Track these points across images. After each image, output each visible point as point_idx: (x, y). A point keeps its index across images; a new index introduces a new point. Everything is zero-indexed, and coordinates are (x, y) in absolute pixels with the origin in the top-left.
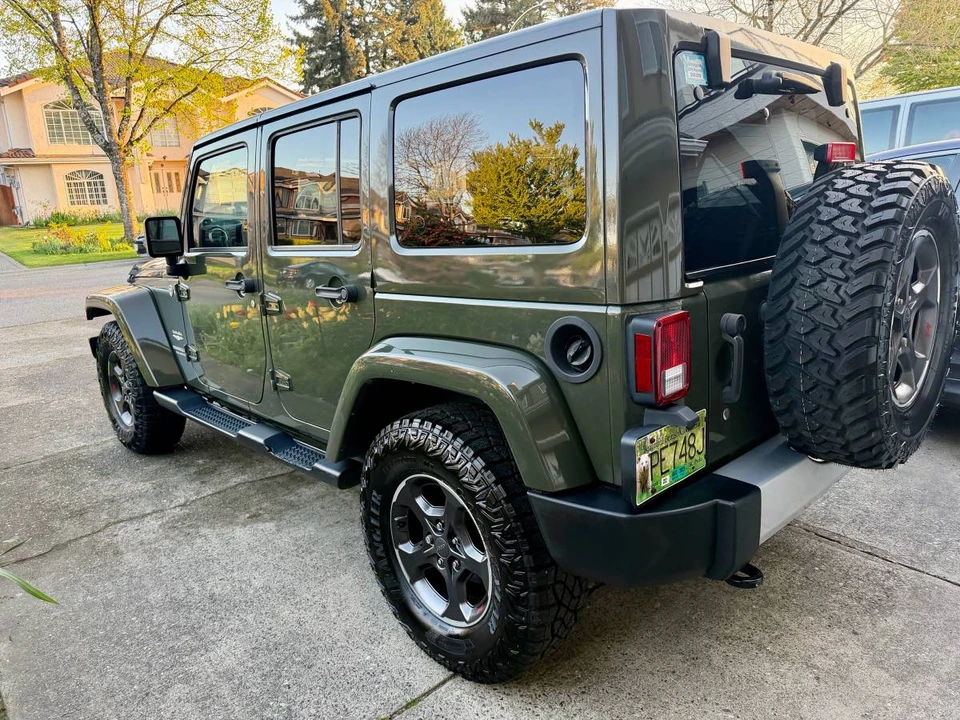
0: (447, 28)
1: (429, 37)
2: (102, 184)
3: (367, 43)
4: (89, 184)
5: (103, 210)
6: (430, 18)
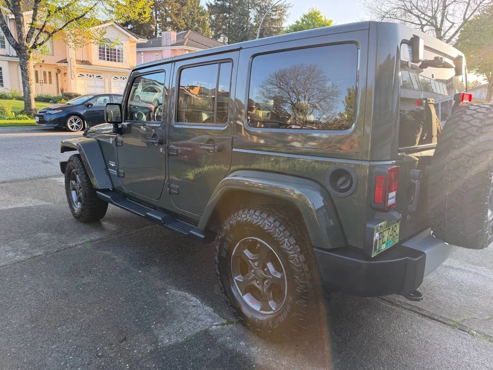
1: (191, 14)
2: (1, 74)
3: (156, 13)
6: (192, 4)
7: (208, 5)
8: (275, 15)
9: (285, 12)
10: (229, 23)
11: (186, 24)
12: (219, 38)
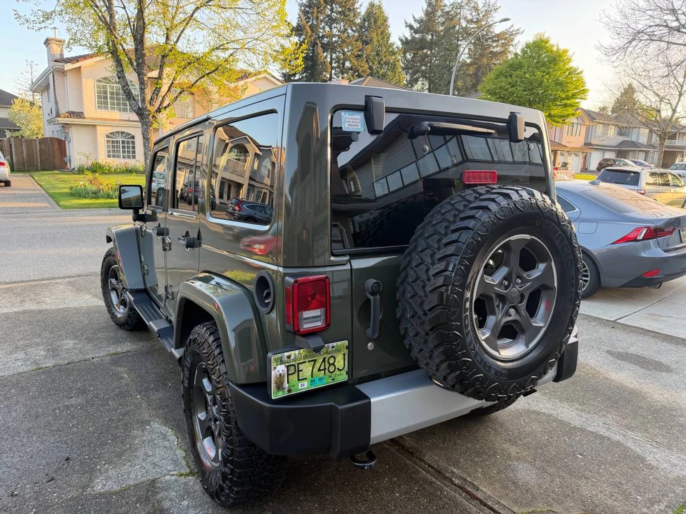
0: (391, 49)
1: (378, 55)
2: (133, 143)
3: (331, 56)
4: (123, 142)
5: (131, 163)
6: (379, 42)
7: (401, 40)
8: (497, 46)
9: (512, 41)
10: (431, 63)
11: (370, 68)
12: (416, 83)
